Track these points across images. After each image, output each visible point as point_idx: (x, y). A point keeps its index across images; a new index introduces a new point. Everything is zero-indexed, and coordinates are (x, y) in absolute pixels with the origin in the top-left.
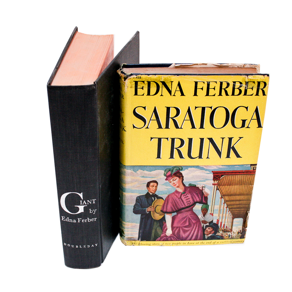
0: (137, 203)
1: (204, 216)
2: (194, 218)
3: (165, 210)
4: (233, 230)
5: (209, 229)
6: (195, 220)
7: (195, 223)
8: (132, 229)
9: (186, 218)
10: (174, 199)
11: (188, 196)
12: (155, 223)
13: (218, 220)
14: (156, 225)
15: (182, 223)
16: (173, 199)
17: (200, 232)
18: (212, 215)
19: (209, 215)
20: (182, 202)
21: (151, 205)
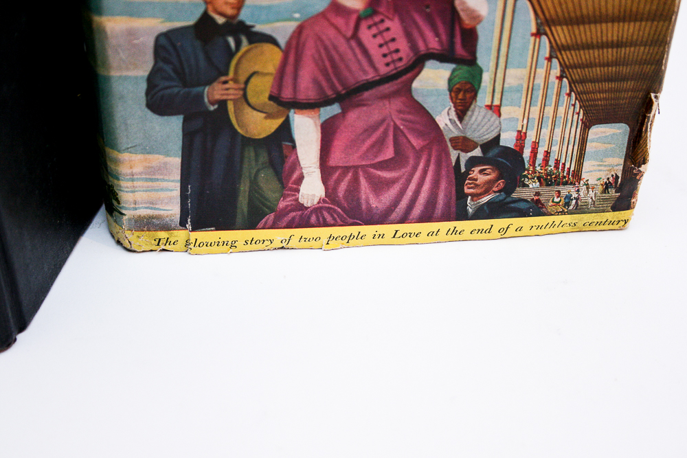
0: (161, 64)
1: (461, 118)
2: (418, 126)
3: (287, 94)
4: (584, 176)
5: (481, 172)
6: (420, 134)
7: (422, 149)
8: (151, 180)
9: (382, 129)
10: (327, 43)
11: (388, 29)
12: (250, 153)
13: (519, 132)
14: (253, 163)
15: (368, 150)
16: (322, 41)
17: (443, 185)
18: (496, 110)
19: (483, 111)
20: (360, 56)
21: (226, 74)
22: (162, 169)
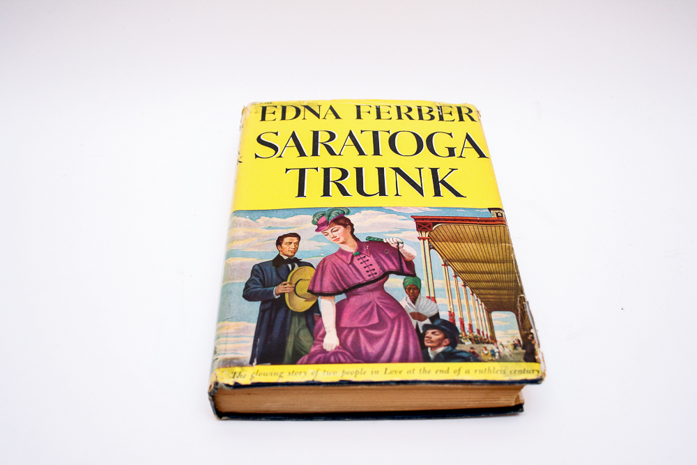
1: (414, 303)
2: (390, 306)
3: (317, 289)
4: (497, 339)
5: (433, 333)
6: (392, 310)
7: (394, 319)
9: (369, 307)
10: (338, 266)
11: (368, 260)
12: (295, 320)
13: (450, 312)
14: (297, 325)
15: (363, 318)
16: (335, 265)
17: (411, 340)
18: (434, 299)
19: (426, 299)
20: (355, 272)
21: (286, 280)
22: (246, 329)
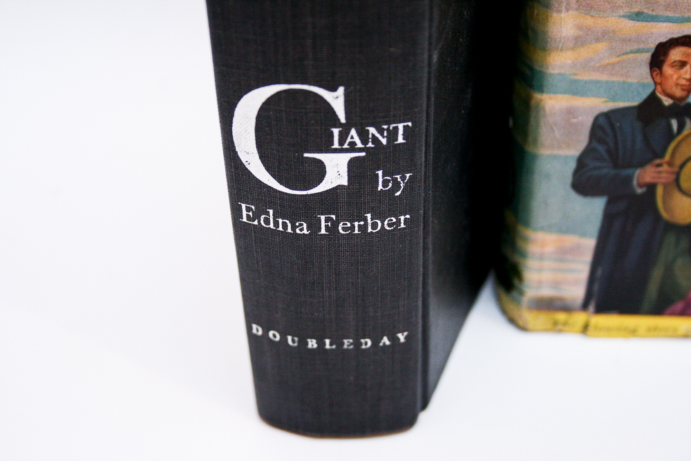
0: (595, 144)
14: (672, 248)
